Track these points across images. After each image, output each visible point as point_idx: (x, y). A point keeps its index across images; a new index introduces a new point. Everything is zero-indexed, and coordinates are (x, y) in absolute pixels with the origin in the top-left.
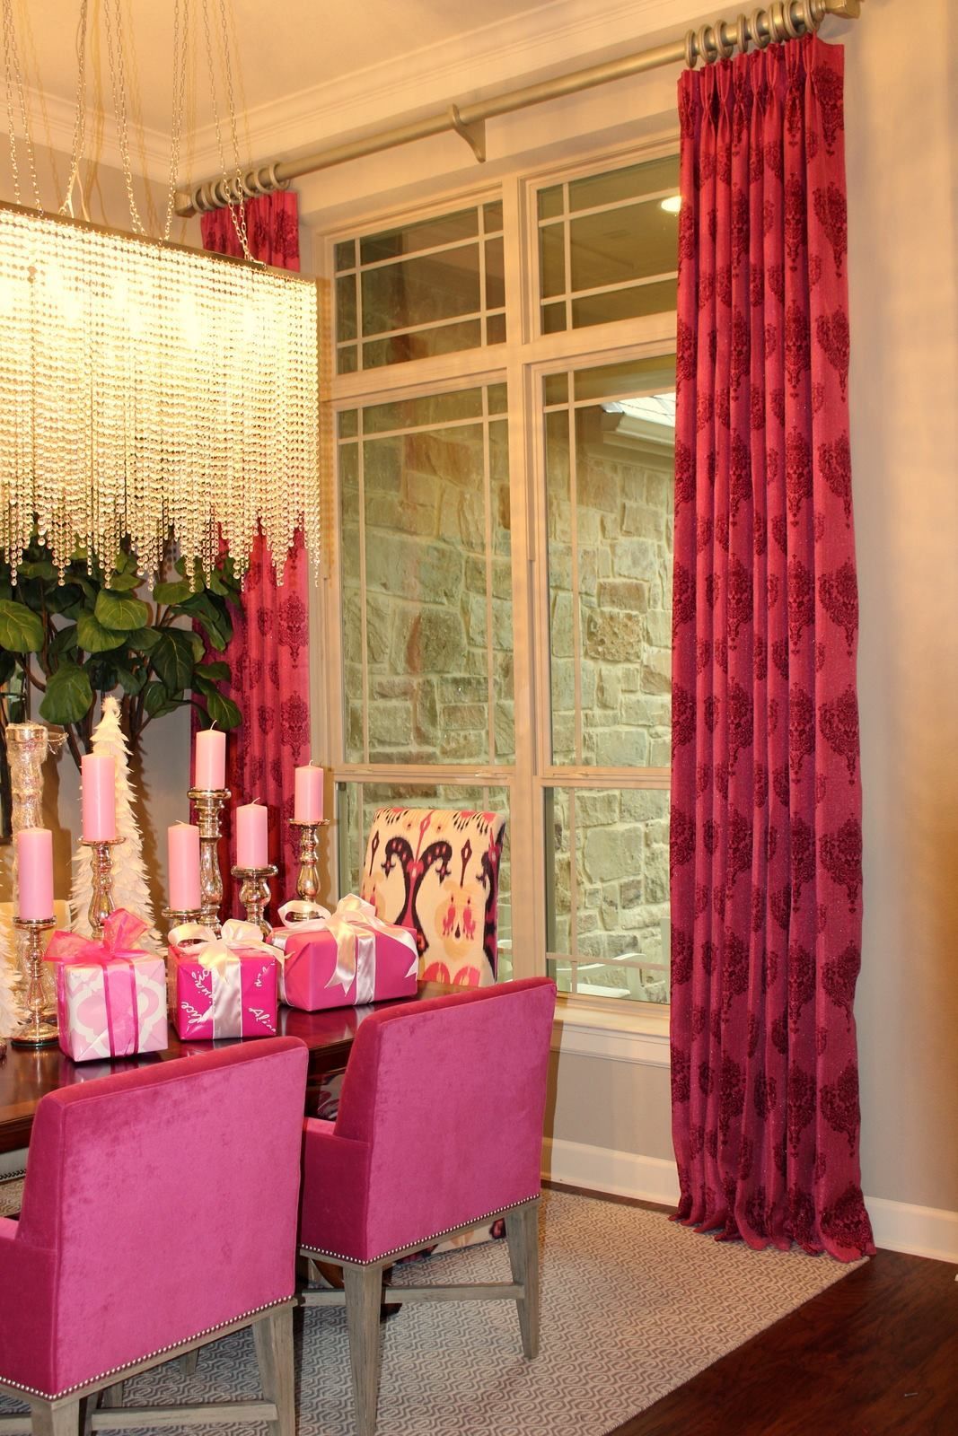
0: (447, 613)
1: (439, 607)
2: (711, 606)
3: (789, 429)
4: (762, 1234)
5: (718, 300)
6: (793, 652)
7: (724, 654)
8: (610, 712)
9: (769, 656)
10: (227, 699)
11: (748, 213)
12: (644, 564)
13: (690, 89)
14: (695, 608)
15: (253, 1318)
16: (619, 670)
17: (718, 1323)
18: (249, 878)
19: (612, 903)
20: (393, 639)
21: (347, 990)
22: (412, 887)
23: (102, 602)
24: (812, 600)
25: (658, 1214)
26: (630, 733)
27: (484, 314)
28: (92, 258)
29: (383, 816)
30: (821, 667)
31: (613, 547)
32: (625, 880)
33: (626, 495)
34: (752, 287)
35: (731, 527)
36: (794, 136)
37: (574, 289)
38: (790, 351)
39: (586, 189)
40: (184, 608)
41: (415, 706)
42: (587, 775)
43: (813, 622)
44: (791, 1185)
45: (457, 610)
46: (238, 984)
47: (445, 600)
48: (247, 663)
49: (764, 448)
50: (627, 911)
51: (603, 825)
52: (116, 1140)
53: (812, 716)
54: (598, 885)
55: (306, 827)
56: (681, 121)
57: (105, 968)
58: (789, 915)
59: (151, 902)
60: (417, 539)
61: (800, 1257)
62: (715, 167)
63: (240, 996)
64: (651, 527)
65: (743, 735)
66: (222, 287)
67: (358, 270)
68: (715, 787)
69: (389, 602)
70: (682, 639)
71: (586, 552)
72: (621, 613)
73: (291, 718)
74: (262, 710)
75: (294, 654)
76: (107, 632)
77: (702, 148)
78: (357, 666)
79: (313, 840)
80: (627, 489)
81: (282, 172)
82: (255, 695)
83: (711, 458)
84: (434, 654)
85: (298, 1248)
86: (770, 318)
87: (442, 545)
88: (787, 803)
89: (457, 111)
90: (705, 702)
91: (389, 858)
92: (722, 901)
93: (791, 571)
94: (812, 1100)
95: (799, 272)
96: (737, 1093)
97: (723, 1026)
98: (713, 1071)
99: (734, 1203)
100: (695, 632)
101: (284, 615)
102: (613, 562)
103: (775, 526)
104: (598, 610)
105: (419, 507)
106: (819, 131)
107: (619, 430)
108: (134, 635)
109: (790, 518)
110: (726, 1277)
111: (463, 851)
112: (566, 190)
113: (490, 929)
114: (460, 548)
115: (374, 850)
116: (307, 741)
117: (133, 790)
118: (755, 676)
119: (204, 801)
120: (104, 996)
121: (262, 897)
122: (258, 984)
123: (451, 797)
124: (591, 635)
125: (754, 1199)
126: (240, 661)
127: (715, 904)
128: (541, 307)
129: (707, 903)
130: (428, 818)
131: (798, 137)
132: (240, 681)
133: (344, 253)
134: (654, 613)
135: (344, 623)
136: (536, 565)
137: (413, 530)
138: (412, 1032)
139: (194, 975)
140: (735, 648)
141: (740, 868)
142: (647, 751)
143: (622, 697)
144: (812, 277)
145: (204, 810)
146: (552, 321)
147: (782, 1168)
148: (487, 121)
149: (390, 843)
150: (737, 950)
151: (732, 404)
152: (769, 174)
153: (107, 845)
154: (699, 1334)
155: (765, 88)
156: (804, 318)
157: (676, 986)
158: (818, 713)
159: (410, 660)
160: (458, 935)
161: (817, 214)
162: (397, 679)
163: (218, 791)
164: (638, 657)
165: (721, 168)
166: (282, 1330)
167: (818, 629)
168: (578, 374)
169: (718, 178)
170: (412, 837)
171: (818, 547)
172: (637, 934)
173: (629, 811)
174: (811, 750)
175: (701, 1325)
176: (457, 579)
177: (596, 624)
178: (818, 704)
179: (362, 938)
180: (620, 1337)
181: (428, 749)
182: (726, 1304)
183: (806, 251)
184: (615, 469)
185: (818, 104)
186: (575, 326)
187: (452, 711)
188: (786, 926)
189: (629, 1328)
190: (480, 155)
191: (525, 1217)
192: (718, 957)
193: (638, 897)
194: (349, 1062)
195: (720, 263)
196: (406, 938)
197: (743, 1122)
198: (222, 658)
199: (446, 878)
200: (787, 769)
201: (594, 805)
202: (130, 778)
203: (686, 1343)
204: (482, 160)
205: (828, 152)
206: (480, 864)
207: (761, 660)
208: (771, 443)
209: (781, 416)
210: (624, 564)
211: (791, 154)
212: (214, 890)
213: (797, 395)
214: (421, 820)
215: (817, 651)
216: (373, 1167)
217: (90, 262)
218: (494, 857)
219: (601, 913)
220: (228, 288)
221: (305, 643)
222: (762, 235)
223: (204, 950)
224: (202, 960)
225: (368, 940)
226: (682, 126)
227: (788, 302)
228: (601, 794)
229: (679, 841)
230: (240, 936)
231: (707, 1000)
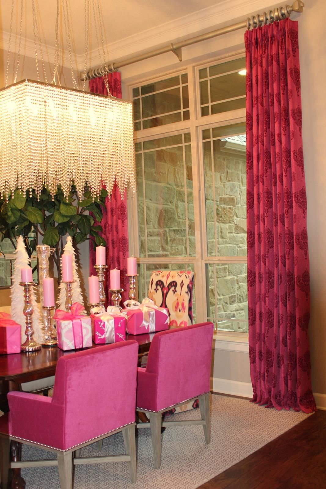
0: (171, 208)
1: (168, 206)
2: (259, 203)
3: (283, 145)
4: (280, 405)
5: (259, 105)
6: (286, 217)
7: (264, 219)
8: (224, 240)
9: (278, 219)
10: (101, 237)
11: (268, 76)
12: (234, 190)
13: (248, 36)
14: (254, 204)
15: (123, 428)
16: (227, 226)
17: (267, 432)
18: (115, 293)
19: (226, 303)
20: (154, 217)
21: (146, 328)
22: (165, 296)
23: (62, 207)
24: (292, 200)
25: (246, 400)
26: (231, 246)
27: (182, 110)
28: (63, 97)
29: (154, 273)
30: (295, 222)
31: (224, 185)
32: (230, 295)
33: (228, 168)
34: (270, 100)
35: (265, 178)
36: (282, 51)
37: (212, 102)
38: (283, 120)
39: (214, 69)
40: (87, 208)
41: (161, 239)
42: (219, 259)
43: (292, 208)
44: (289, 389)
45: (174, 207)
46: (113, 326)
47: (170, 204)
48: (108, 226)
49: (275, 152)
50: (231, 305)
51: (223, 277)
52: (82, 371)
53: (293, 238)
54: (222, 297)
55: (131, 277)
56: (246, 47)
57: (72, 321)
58: (286, 302)
59: (83, 301)
60: (161, 184)
61: (293, 412)
62: (257, 61)
63: (114, 330)
64: (236, 178)
65: (270, 244)
66: (103, 105)
67: (140, 97)
68: (262, 262)
69: (152, 205)
70: (250, 214)
71: (216, 187)
72: (227, 207)
73: (122, 243)
74: (113, 241)
75: (123, 222)
76: (63, 216)
77: (253, 55)
78: (143, 226)
79: (133, 281)
80: (228, 166)
81: (116, 66)
82: (110, 236)
83: (258, 155)
84: (167, 222)
85: (136, 408)
86: (276, 110)
87: (169, 186)
88: (285, 266)
89: (172, 45)
90: (258, 234)
91: (157, 287)
92: (265, 298)
93: (285, 191)
94: (295, 362)
95: (285, 95)
96: (271, 360)
97: (266, 339)
98: (263, 353)
99: (271, 395)
100: (254, 211)
101: (120, 210)
102: (224, 190)
103: (279, 177)
104: (220, 206)
105: (161, 174)
106: (291, 49)
107: (225, 147)
108: (72, 217)
109: (284, 174)
110: (269, 418)
111: (181, 284)
112: (208, 69)
113: (190, 309)
114: (174, 187)
115: (152, 285)
116: (128, 250)
117: (76, 265)
118: (274, 225)
119: (99, 269)
120: (72, 329)
121: (119, 299)
122: (120, 326)
123: (173, 268)
124: (218, 214)
125: (277, 394)
126: (105, 225)
127: (262, 299)
128: (201, 108)
129: (260, 299)
130: (169, 274)
131: (284, 52)
132: (105, 231)
133: (136, 92)
134: (238, 207)
135: (138, 212)
136: (201, 191)
137: (159, 181)
138: (170, 339)
139: (99, 323)
140: (267, 216)
141: (271, 287)
142: (237, 253)
143: (228, 235)
144: (289, 96)
145: (99, 272)
146: (204, 112)
147: (286, 384)
148: (182, 48)
149: (157, 282)
150: (270, 314)
151: (264, 138)
152: (275, 63)
153: (70, 283)
154: (261, 436)
155: (273, 36)
156: (287, 110)
157: (250, 326)
158: (294, 237)
159: (159, 224)
160: (180, 311)
161: (291, 76)
162: (155, 230)
163: (103, 266)
164: (233, 221)
165: (259, 62)
166: (131, 433)
167: (294, 210)
168: (213, 129)
169: (258, 65)
170: (164, 280)
171: (293, 183)
172: (235, 313)
173: (231, 272)
174: (293, 249)
175: (262, 433)
176: (174, 197)
177: (219, 211)
178: (294, 234)
179: (151, 311)
180: (236, 437)
181: (165, 253)
182: (269, 427)
183: (287, 88)
184: (224, 160)
185: (290, 40)
186: (212, 113)
187: (173, 240)
188: (286, 306)
189: (239, 434)
190: (180, 59)
191: (205, 399)
192: (264, 317)
193: (235, 301)
194: (150, 349)
195: (259, 93)
196: (164, 311)
197: (273, 369)
198: (99, 224)
199: (175, 293)
200: (285, 255)
201: (220, 271)
202: (76, 262)
203: (257, 438)
204: (181, 61)
205: (294, 56)
206: (187, 288)
207: (276, 220)
208: (277, 150)
209: (280, 141)
210: (228, 191)
211: (282, 57)
212: (103, 297)
213: (285, 135)
214: (167, 275)
215: (294, 217)
216: (158, 381)
217: (62, 99)
218: (191, 286)
219: (223, 306)
220: (105, 105)
221: (126, 219)
222: (273, 83)
223: (102, 315)
224: (102, 318)
225: (153, 312)
226: (246, 48)
227: (282, 105)
228: (222, 267)
229: (250, 279)
230: (113, 311)
231: (261, 330)
